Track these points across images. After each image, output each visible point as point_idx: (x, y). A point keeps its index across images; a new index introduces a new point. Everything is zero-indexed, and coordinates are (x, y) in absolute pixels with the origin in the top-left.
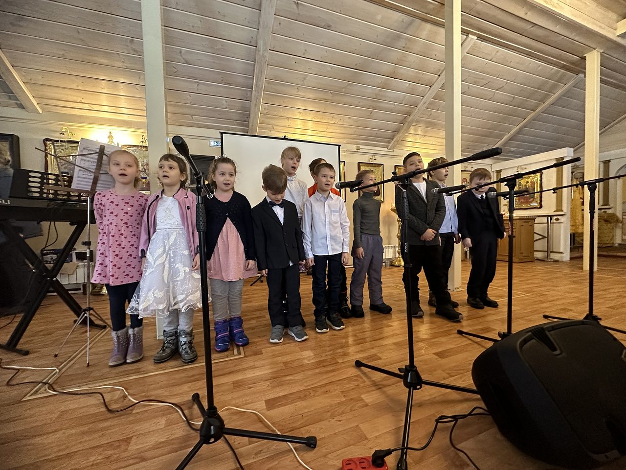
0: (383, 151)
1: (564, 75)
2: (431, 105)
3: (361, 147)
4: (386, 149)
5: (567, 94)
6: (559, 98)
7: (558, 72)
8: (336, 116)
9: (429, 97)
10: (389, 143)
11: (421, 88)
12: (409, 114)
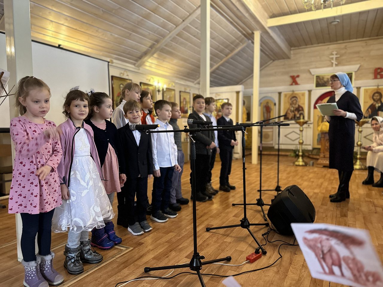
0: (130, 67)
1: (243, 39)
2: (174, 39)
3: (114, 61)
4: (133, 66)
5: (243, 50)
6: (239, 52)
7: (241, 36)
8: (100, 30)
9: (174, 33)
10: (136, 61)
11: (171, 25)
12: (157, 41)
